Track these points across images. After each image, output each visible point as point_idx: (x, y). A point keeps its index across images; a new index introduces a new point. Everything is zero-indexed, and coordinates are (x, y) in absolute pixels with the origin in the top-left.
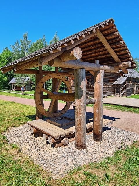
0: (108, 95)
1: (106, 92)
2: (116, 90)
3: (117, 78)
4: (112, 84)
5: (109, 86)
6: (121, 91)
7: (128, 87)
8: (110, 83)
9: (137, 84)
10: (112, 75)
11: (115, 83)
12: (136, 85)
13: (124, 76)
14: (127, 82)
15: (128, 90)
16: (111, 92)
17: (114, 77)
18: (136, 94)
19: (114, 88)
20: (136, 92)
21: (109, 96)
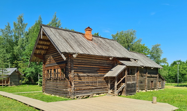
0: (96, 93)
1: (93, 89)
2: (109, 85)
3: (113, 67)
4: (103, 76)
5: (99, 80)
6: (116, 87)
7: (129, 80)
8: (99, 74)
9: (149, 75)
10: (102, 63)
11: (109, 74)
12: (148, 77)
13: (122, 64)
14: (126, 73)
15: (128, 86)
16: (102, 88)
17: (107, 65)
18: (149, 90)
19: (107, 83)
20: (148, 87)
21: (98, 95)
